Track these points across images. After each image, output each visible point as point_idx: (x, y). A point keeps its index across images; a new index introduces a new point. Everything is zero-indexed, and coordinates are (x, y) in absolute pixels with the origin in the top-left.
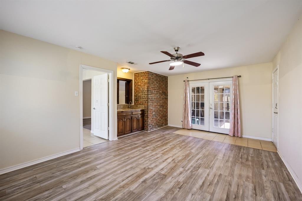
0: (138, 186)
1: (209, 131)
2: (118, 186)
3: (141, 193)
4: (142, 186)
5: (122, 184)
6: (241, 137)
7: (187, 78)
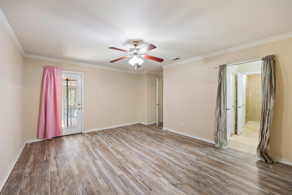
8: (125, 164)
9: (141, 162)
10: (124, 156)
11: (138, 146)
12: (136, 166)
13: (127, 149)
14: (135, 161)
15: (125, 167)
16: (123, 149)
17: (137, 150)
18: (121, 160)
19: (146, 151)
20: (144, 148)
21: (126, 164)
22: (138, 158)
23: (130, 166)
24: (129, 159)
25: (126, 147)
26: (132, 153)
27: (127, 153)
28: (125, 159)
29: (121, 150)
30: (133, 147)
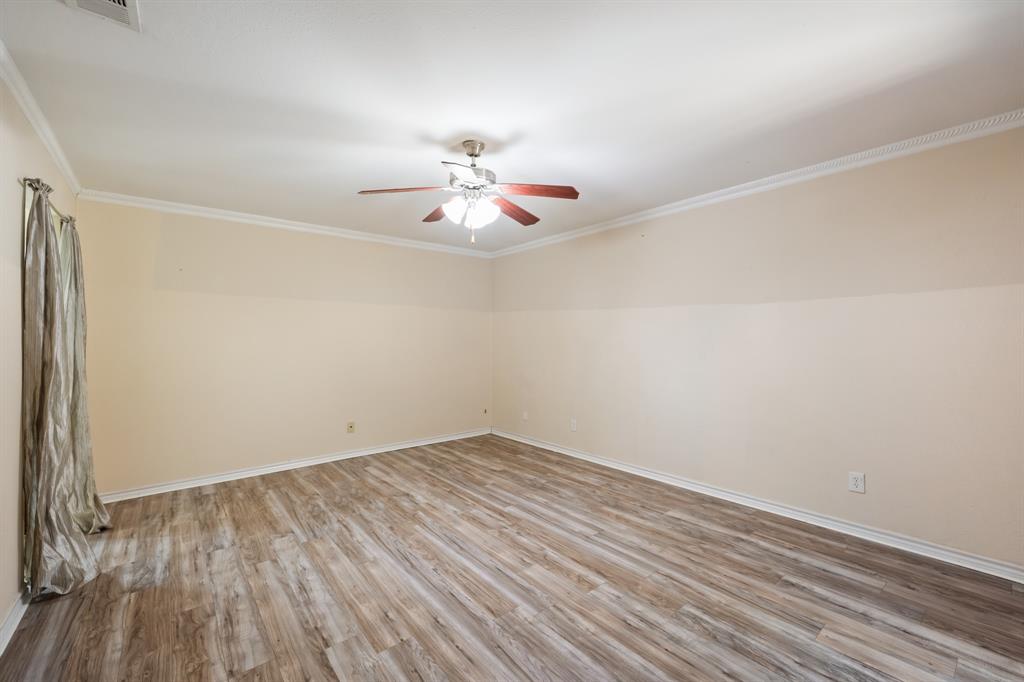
8: (504, 524)
9: (459, 529)
10: (516, 545)
11: (463, 595)
12: (474, 519)
13: (514, 576)
14: (477, 530)
15: (502, 519)
16: (528, 572)
17: (466, 569)
18: (518, 533)
19: (429, 566)
20: (436, 579)
21: (501, 523)
22: (468, 539)
23: (489, 521)
24: (496, 535)
25: (518, 584)
26: (490, 554)
27: (507, 556)
28: (508, 535)
29: (537, 566)
30: (489, 587)
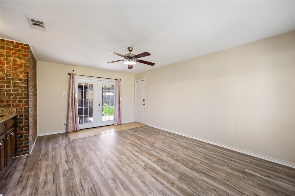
0: (172, 174)
1: (98, 127)
2: (172, 188)
3: (180, 173)
4: (171, 172)
5: (168, 185)
6: (121, 124)
7: (73, 71)
